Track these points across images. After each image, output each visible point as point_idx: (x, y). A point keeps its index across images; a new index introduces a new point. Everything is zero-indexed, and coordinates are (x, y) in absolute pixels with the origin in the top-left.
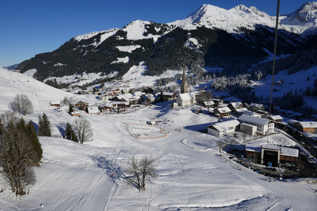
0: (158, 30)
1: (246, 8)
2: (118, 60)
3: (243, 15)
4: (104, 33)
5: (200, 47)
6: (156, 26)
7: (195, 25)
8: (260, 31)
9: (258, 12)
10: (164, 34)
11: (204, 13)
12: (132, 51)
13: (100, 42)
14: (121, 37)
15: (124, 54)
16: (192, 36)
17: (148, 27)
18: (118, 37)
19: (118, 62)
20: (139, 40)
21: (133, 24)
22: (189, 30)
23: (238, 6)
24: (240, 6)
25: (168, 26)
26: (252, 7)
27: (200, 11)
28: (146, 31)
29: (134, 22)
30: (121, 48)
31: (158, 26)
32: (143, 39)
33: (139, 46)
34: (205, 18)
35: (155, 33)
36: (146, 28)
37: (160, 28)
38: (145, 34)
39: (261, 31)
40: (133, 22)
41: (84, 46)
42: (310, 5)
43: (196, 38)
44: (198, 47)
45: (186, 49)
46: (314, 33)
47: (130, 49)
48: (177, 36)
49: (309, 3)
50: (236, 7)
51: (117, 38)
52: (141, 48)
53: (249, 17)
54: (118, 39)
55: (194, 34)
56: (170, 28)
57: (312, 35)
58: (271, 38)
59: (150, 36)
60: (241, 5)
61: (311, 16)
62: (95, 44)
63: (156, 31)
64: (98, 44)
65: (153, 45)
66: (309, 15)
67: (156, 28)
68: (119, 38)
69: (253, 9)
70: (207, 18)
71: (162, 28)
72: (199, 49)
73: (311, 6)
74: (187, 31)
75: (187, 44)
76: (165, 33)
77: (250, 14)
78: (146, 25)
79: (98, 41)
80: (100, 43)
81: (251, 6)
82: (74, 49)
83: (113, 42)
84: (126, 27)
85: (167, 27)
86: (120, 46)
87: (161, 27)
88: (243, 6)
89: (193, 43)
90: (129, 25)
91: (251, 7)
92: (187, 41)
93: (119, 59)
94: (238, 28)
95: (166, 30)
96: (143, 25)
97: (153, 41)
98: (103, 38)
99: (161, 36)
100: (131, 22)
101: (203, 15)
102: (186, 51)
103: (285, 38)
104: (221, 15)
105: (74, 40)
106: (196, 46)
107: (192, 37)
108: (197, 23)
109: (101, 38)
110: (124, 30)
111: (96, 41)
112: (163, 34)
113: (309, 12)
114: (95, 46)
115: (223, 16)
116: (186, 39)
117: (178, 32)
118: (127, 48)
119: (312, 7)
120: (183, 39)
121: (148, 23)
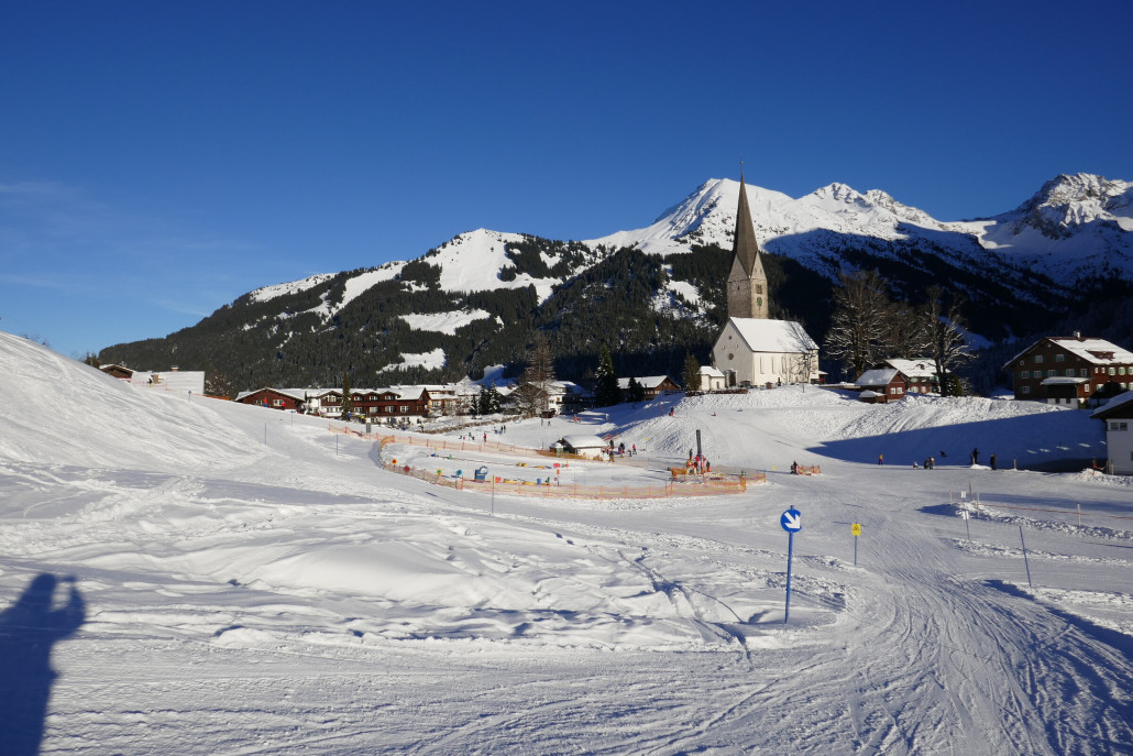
0: (552, 262)
1: (855, 194)
2: (403, 360)
3: (847, 216)
4: (357, 273)
5: (708, 311)
6: (545, 250)
7: (685, 242)
8: (917, 264)
9: (897, 209)
10: (576, 275)
11: (713, 205)
12: (458, 330)
13: (341, 302)
14: (418, 284)
15: (426, 341)
16: (678, 275)
17: (516, 251)
18: (407, 283)
19: (403, 367)
20: (484, 294)
21: (465, 242)
22: (664, 254)
23: (829, 189)
24: (834, 186)
25: (588, 251)
26: (875, 191)
27: (698, 199)
28: (510, 264)
29: (468, 235)
30: (417, 321)
31: (552, 247)
32: (499, 291)
33: (482, 314)
34: (717, 220)
35: (540, 271)
36: (510, 255)
37: (558, 254)
38: (506, 275)
39: (921, 262)
40: (462, 236)
41: (283, 316)
42: (1070, 184)
43: (691, 283)
44: (701, 311)
45: (658, 319)
46: (1105, 269)
47: (449, 323)
48: (621, 277)
49: (1068, 177)
50: (819, 191)
51: (404, 287)
52: (491, 320)
53: (867, 220)
54: (406, 290)
55: (684, 267)
56: (595, 254)
57: (1097, 275)
58: (956, 284)
59: (523, 280)
60: (838, 185)
61: (1083, 218)
62: (322, 309)
63: (544, 264)
64: (334, 311)
65: (536, 311)
66: (1073, 214)
67: (543, 256)
68: (409, 287)
69: (878, 197)
70: (724, 221)
71: (566, 256)
72: (706, 316)
73: (1074, 187)
74: (656, 260)
75: (659, 303)
76: (576, 270)
77: (872, 212)
78: (509, 246)
79: (336, 297)
80: (341, 306)
81: (871, 189)
82: (247, 327)
83: (388, 301)
84: (439, 252)
85: (584, 253)
86: (413, 315)
87: (563, 251)
88: (844, 189)
89: (681, 297)
90: (449, 245)
91: (870, 193)
92: (660, 291)
93: (407, 356)
94: (837, 252)
95: (579, 261)
96: (500, 248)
97: (536, 297)
98: (355, 288)
99: (564, 279)
100: (457, 237)
101: (707, 212)
102: (658, 324)
103: (1008, 287)
104: (772, 212)
105: (249, 302)
106: (694, 308)
107: (676, 279)
108: (693, 238)
109: (345, 289)
110: (431, 261)
111: (327, 298)
112: (569, 273)
113: (1074, 206)
114: (324, 316)
115: (781, 216)
116: (655, 285)
117: (626, 264)
118: (440, 322)
119: (1080, 190)
120: (644, 285)
121: (520, 239)
